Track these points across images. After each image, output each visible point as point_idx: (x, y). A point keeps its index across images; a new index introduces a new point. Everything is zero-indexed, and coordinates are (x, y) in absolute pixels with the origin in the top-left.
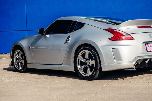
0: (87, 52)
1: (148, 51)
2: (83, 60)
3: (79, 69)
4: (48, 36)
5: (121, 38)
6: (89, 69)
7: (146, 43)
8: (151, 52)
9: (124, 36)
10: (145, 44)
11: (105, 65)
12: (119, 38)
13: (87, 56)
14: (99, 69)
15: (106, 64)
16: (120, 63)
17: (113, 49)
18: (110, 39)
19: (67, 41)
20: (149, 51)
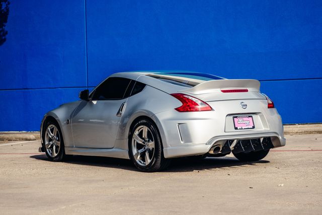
0: (145, 129)
1: (236, 128)
2: (140, 141)
3: (134, 154)
4: (95, 102)
5: (193, 108)
6: (147, 154)
7: (235, 116)
8: (242, 129)
9: (197, 105)
10: (232, 117)
11: (168, 148)
12: (190, 108)
13: (145, 135)
14: (160, 154)
15: (170, 147)
16: (188, 146)
17: (179, 124)
18: (176, 109)
19: (120, 112)
20: (238, 128)
